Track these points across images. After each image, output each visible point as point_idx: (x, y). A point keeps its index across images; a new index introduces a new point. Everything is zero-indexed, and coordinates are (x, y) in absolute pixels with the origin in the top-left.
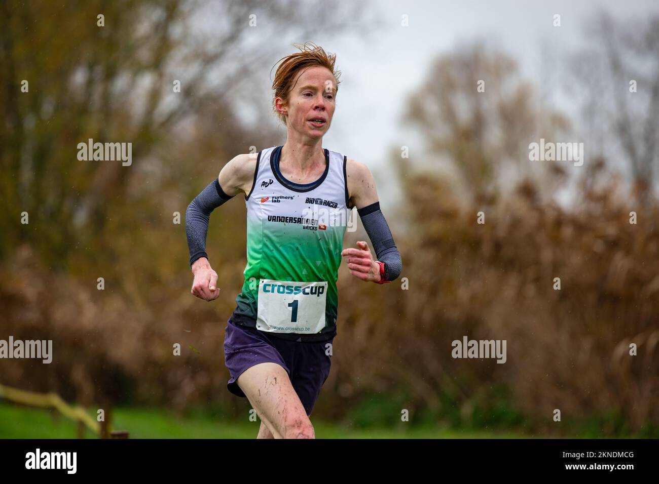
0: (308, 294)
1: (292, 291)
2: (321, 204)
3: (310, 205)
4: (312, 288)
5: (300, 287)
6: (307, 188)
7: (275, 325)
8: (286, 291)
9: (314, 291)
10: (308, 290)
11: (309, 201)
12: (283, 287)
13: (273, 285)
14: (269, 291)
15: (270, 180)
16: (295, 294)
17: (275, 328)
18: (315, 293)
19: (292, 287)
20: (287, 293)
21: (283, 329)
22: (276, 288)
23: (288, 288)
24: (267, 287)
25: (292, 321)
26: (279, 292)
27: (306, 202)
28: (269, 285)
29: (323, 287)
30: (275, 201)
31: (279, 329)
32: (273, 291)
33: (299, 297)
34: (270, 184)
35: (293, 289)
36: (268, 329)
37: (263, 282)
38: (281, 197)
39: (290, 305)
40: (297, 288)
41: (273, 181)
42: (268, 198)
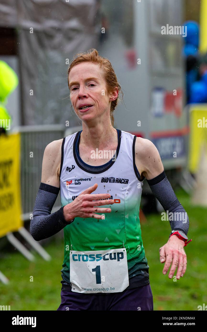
0: (108, 259)
1: (94, 258)
2: (114, 182)
3: (105, 184)
4: (111, 254)
5: (101, 255)
6: (102, 169)
7: (85, 288)
8: (89, 259)
9: (113, 257)
10: (107, 257)
11: (104, 180)
12: (87, 256)
13: (79, 255)
14: (77, 260)
15: (73, 166)
16: (97, 260)
17: (85, 289)
18: (115, 258)
19: (94, 255)
20: (90, 260)
21: (91, 290)
22: (81, 257)
23: (91, 256)
24: (75, 257)
25: (97, 284)
26: (83, 260)
27: (102, 182)
28: (76, 255)
29: (122, 253)
30: (77, 184)
31: (88, 290)
32: (79, 260)
33: (101, 263)
34: (73, 169)
35: (95, 256)
36: (80, 291)
37: (72, 253)
38: (82, 180)
39: (93, 270)
40: (98, 256)
41: (74, 166)
42: (72, 181)
